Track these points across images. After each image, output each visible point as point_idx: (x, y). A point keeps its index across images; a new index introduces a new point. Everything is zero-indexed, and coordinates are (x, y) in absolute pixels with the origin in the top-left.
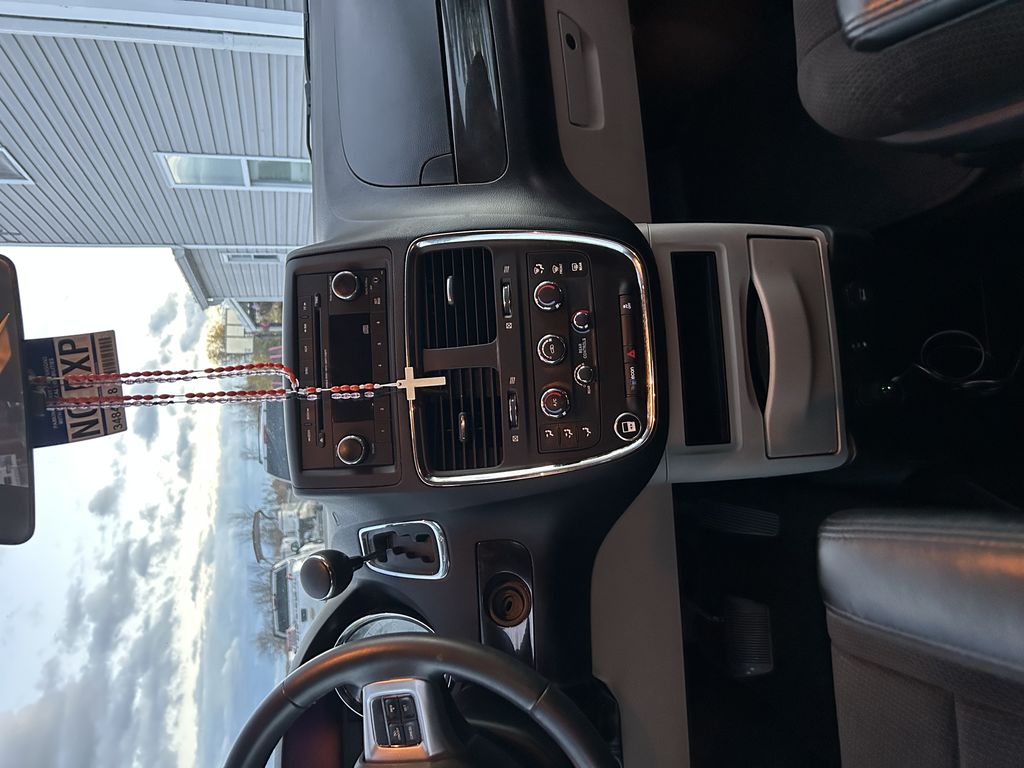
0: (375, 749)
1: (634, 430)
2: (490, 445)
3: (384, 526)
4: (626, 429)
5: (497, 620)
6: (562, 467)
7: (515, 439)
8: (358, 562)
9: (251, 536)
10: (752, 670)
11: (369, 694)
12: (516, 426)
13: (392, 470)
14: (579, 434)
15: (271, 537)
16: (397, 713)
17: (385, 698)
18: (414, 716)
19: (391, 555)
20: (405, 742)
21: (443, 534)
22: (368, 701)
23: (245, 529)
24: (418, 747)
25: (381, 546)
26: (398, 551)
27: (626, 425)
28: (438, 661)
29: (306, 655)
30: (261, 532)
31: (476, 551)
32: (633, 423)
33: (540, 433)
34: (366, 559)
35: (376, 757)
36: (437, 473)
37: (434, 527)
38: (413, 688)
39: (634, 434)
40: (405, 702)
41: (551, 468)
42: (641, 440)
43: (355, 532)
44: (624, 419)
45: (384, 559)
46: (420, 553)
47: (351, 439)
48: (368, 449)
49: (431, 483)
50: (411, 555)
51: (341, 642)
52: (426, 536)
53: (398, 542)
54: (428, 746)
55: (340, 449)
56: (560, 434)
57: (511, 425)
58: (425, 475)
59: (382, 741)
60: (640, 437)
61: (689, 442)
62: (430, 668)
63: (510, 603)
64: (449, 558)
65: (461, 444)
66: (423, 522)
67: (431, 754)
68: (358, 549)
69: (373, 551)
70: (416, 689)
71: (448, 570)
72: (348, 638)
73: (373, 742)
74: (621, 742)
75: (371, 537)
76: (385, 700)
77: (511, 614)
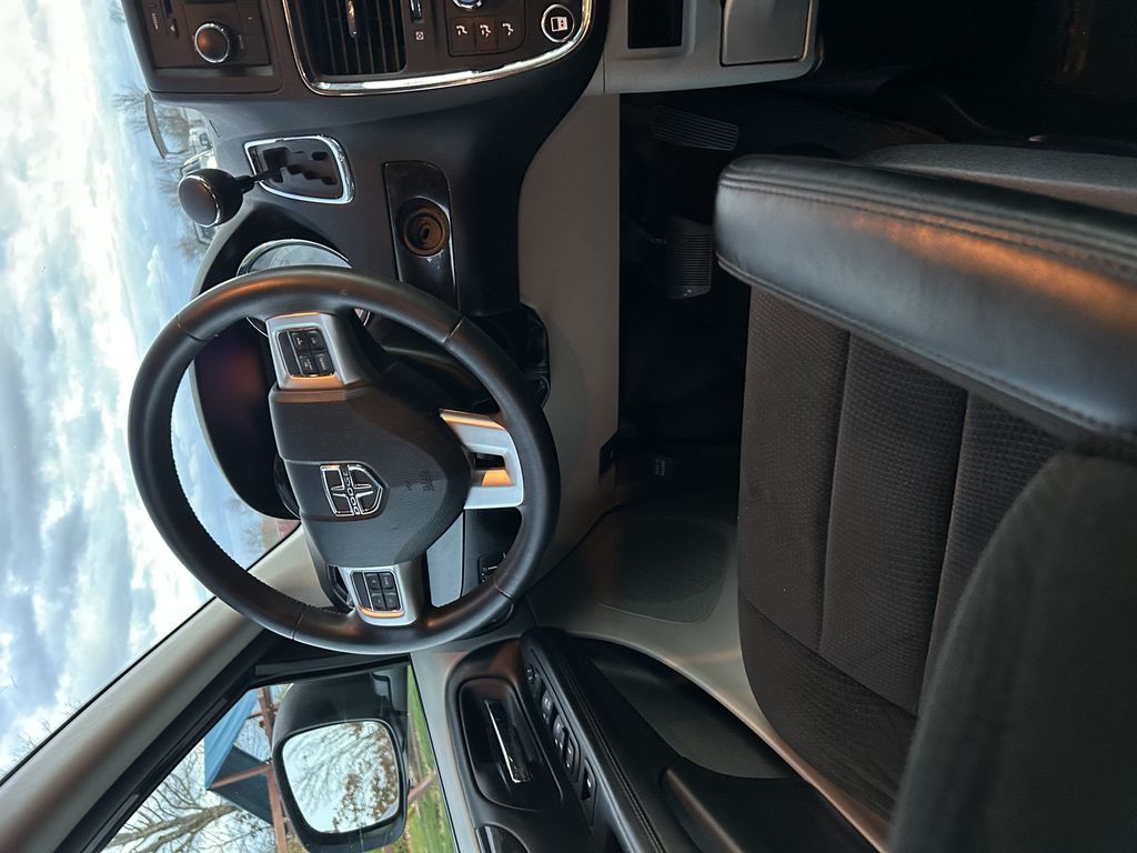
0: (287, 378)
1: (566, 28)
2: (389, 45)
3: (274, 141)
4: (556, 27)
5: (413, 249)
6: (477, 74)
7: (420, 36)
8: (247, 183)
9: (146, 124)
10: (690, 291)
11: (274, 328)
12: (420, 18)
13: (268, 72)
14: (498, 31)
15: (173, 125)
16: (307, 347)
17: (291, 331)
18: (323, 348)
19: (286, 174)
20: (319, 372)
21: (344, 153)
22: (274, 334)
23: (137, 114)
24: (332, 376)
25: (274, 164)
26: (294, 170)
27: (555, 21)
28: (342, 296)
29: (204, 284)
30: (159, 120)
31: (383, 174)
32: (565, 19)
33: (450, 30)
34: (258, 178)
35: (289, 386)
36: (326, 77)
37: (331, 144)
38: (321, 323)
39: (563, 34)
40: (313, 335)
41: (469, 74)
42: (570, 44)
43: (240, 146)
44: (554, 13)
45: (279, 179)
46: (319, 172)
47: (210, 29)
48: (235, 43)
49: (321, 90)
50: (310, 175)
51: (242, 272)
52: (323, 155)
53: (293, 160)
54: (342, 375)
55: (199, 41)
56: (474, 30)
57: (414, 16)
58: (311, 80)
59: (294, 370)
60: (571, 39)
61: (632, 45)
62: (335, 303)
63: (427, 231)
64: (352, 179)
65: (353, 39)
66: (318, 137)
67: (346, 383)
68: (247, 166)
69: (266, 169)
70: (324, 323)
71: (353, 193)
72: (249, 268)
73: (285, 373)
74: (548, 362)
75: (260, 153)
76: (291, 333)
77: (429, 242)
